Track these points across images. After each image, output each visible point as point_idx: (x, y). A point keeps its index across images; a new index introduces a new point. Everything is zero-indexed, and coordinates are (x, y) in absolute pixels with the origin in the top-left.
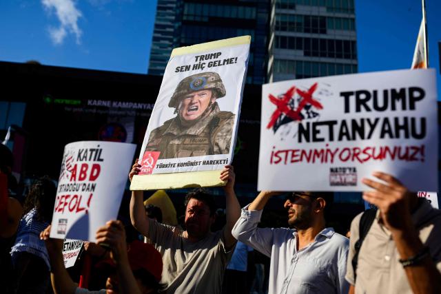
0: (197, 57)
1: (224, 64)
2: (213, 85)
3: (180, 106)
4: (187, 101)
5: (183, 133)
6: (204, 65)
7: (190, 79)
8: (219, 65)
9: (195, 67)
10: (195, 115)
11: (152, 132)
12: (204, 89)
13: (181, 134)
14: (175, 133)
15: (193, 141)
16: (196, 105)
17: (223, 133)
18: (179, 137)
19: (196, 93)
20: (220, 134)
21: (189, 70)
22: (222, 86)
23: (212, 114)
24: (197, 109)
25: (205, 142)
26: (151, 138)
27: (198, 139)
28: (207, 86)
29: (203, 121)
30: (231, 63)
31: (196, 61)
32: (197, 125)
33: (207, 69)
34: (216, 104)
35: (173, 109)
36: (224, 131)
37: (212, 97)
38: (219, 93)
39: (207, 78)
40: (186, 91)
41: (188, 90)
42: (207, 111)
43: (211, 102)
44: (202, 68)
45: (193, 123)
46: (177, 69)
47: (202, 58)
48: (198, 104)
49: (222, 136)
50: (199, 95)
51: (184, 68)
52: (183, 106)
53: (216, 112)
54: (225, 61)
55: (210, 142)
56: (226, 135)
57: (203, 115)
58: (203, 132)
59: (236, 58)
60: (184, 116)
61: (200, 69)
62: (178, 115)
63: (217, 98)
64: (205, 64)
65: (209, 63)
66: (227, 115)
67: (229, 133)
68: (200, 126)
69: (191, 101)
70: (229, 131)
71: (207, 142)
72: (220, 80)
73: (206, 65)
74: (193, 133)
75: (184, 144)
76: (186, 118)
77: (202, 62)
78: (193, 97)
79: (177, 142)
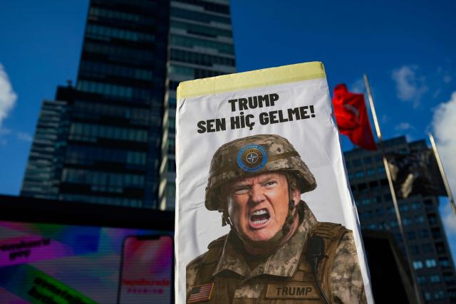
0: (233, 102)
1: (291, 119)
2: (283, 164)
3: (230, 209)
4: (243, 197)
5: (256, 272)
6: (251, 120)
7: (231, 147)
8: (282, 120)
9: (236, 123)
10: (269, 230)
11: (188, 268)
12: (267, 172)
13: (252, 274)
14: (239, 271)
15: (285, 290)
16: (263, 206)
17: (341, 273)
18: (250, 282)
19: (256, 180)
20: (334, 275)
21: (224, 128)
22: (303, 165)
23: (302, 229)
24: (267, 216)
25: (310, 295)
26: (191, 282)
27: (292, 286)
28: (272, 165)
29: (289, 242)
30: (304, 117)
31: (233, 109)
32: (281, 253)
33: (259, 129)
34: (303, 205)
35: (217, 216)
36: (341, 268)
37: (291, 190)
38: (301, 181)
39: (267, 147)
40: (232, 174)
41: (237, 173)
42: (289, 220)
43: (291, 202)
44: (251, 126)
45: (270, 248)
46: (199, 125)
47: (243, 103)
48: (266, 205)
49: (341, 280)
50: (263, 184)
51: (214, 124)
52: (237, 207)
53: (310, 223)
54: (290, 112)
55: (321, 294)
56: (350, 280)
57: (285, 230)
58: (298, 270)
59: (312, 107)
60: (245, 230)
61: (247, 128)
62: (232, 227)
63: (302, 192)
64: (252, 116)
65: (261, 115)
66: (336, 232)
67: (354, 275)
68: (288, 256)
69: (251, 197)
70: (353, 269)
71: (313, 294)
72: (296, 154)
73: (256, 120)
74: (277, 272)
75: (266, 299)
76: (250, 235)
77: (246, 113)
78: (250, 187)
79: (249, 293)
